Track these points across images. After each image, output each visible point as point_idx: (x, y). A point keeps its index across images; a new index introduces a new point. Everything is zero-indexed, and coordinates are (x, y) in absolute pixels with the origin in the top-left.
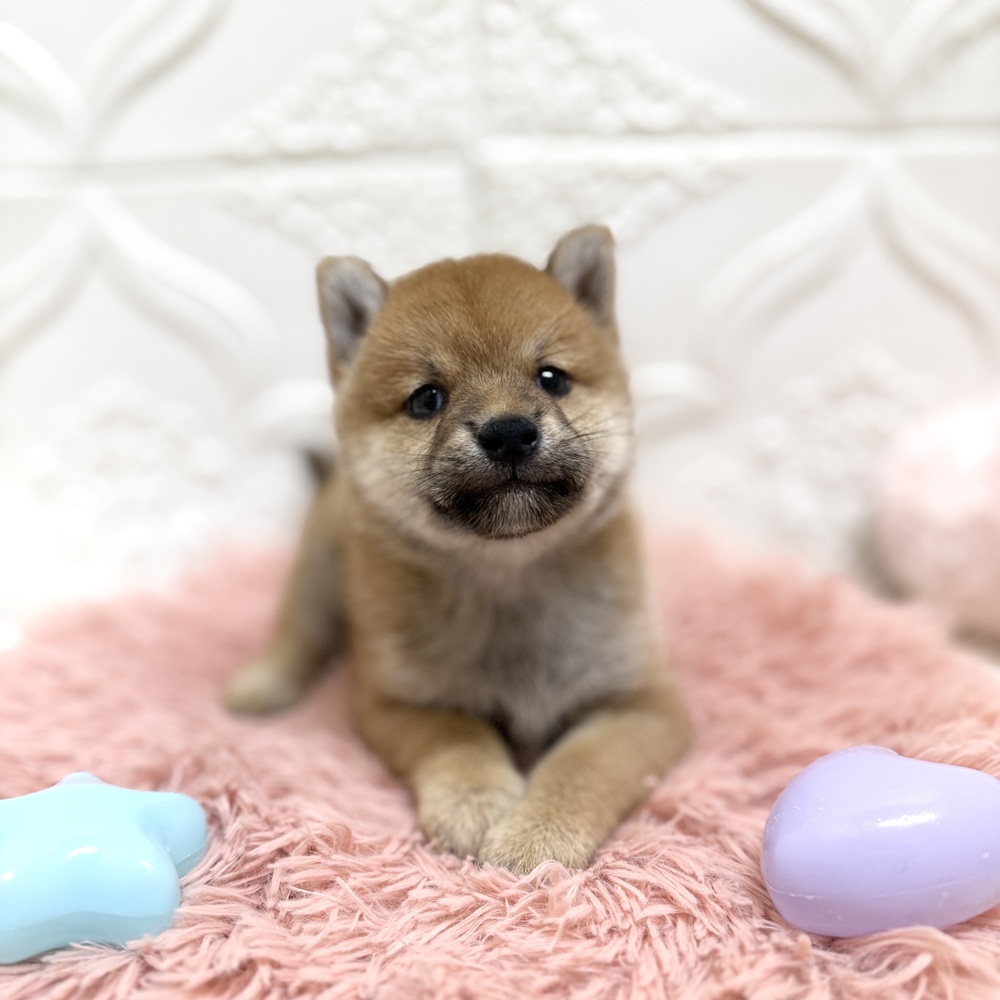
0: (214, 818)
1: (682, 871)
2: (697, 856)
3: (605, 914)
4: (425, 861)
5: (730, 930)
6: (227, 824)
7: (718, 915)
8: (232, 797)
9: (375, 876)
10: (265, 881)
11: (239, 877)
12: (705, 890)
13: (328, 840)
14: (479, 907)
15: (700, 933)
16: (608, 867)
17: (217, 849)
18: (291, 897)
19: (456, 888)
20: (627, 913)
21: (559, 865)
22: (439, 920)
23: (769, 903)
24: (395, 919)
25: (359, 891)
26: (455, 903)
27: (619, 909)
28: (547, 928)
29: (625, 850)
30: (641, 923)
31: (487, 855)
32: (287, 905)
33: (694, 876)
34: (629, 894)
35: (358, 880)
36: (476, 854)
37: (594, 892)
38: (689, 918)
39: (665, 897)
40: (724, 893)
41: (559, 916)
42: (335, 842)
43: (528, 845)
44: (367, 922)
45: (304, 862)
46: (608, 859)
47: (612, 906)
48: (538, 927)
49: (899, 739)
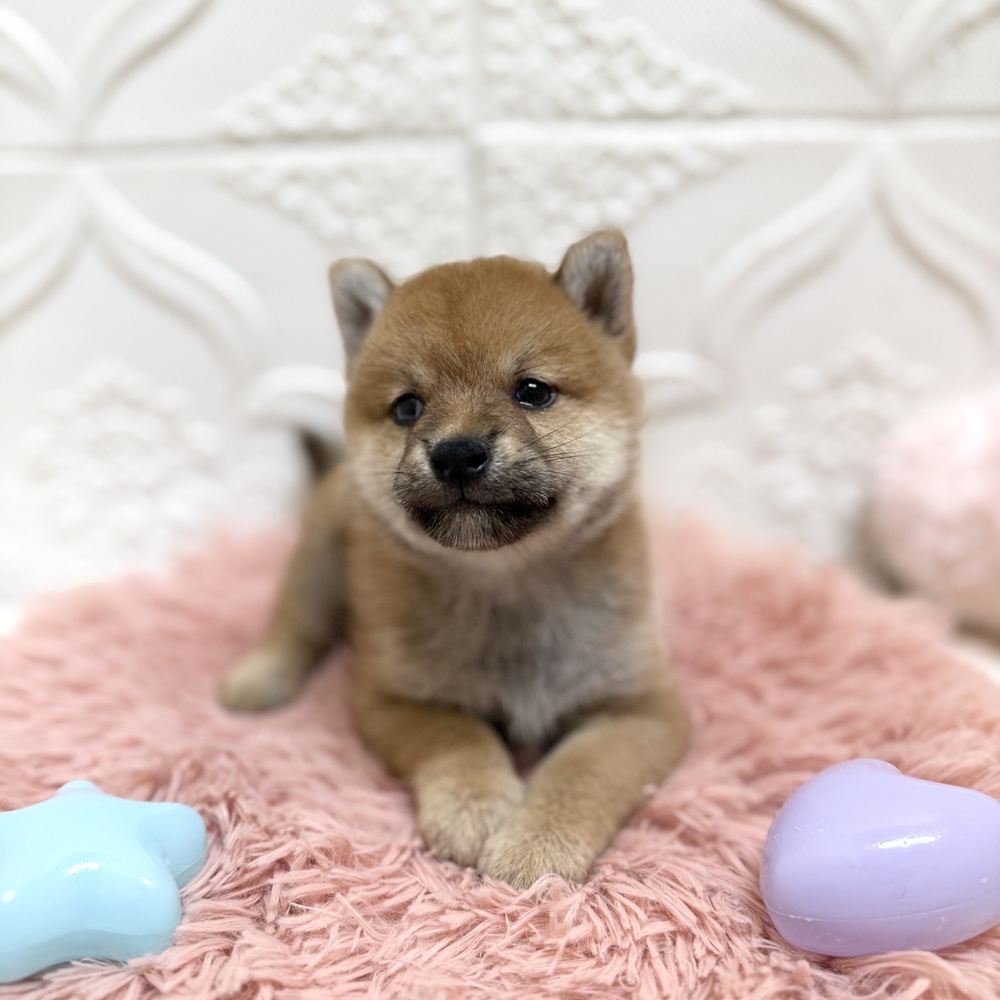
0: (213, 826)
1: (681, 885)
2: (697, 869)
3: (605, 933)
4: (425, 872)
5: (729, 948)
6: (226, 832)
7: (716, 933)
8: (231, 805)
9: (374, 889)
10: (265, 891)
11: (237, 888)
12: (703, 907)
13: (327, 853)
14: (481, 922)
15: (700, 952)
16: (608, 881)
17: (217, 858)
18: (291, 912)
19: (455, 903)
20: (627, 932)
21: (559, 882)
22: (439, 937)
23: (767, 920)
24: (395, 934)
25: (358, 905)
26: (455, 919)
27: (619, 927)
28: (548, 948)
29: (625, 864)
30: (642, 941)
31: (486, 865)
32: (287, 921)
33: (693, 891)
34: (628, 910)
35: (359, 894)
36: (475, 866)
37: (593, 907)
38: (689, 936)
39: (664, 914)
40: (725, 911)
41: (559, 937)
42: (334, 855)
43: (528, 857)
44: (367, 938)
45: (301, 877)
46: (608, 871)
47: (612, 924)
48: (539, 948)
49: (897, 749)
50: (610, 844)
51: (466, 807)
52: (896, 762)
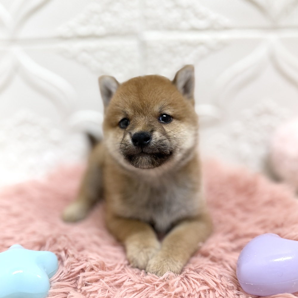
0: (60, 259)
1: (211, 274)
2: (216, 269)
3: (187, 290)
4: (129, 272)
5: (227, 294)
6: (64, 260)
7: (222, 289)
8: (66, 251)
9: (112, 277)
10: (77, 279)
11: (68, 278)
12: (218, 281)
13: (97, 266)
14: (147, 287)
15: (217, 295)
16: (187, 273)
17: (61, 269)
18: (86, 285)
19: (139, 281)
20: (194, 289)
21: (172, 274)
22: (134, 292)
23: (239, 285)
24: (119, 292)
25: (107, 283)
26: (139, 286)
27: (191, 288)
28: (169, 295)
29: (193, 268)
30: (199, 292)
31: (149, 269)
32: (84, 288)
33: (215, 276)
34: (194, 283)
35: (107, 279)
36: (145, 269)
37: (183, 282)
38: (214, 290)
39: (206, 283)
40: (225, 282)
41: (172, 291)
42: (99, 267)
43: (162, 266)
44: (110, 293)
45: (89, 274)
46: (188, 270)
47: (189, 287)
48: (166, 295)
49: (279, 230)
50: (188, 262)
51: (142, 251)
52: (279, 234)
